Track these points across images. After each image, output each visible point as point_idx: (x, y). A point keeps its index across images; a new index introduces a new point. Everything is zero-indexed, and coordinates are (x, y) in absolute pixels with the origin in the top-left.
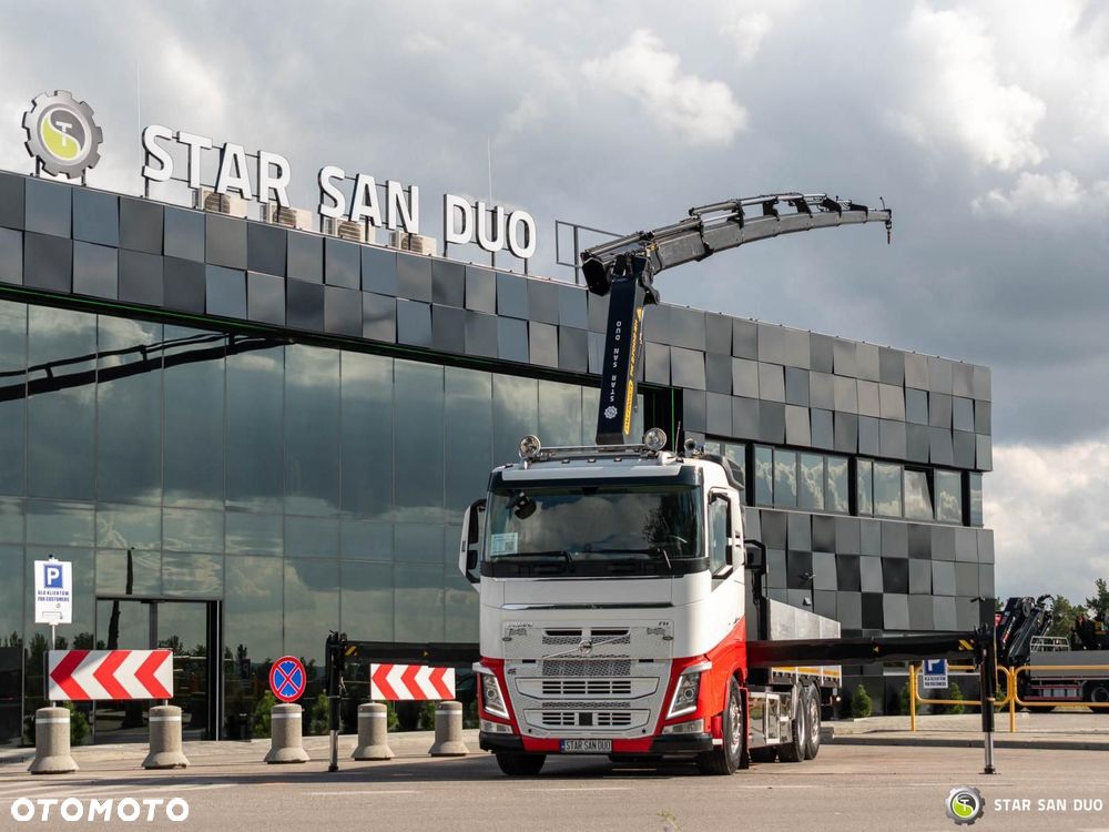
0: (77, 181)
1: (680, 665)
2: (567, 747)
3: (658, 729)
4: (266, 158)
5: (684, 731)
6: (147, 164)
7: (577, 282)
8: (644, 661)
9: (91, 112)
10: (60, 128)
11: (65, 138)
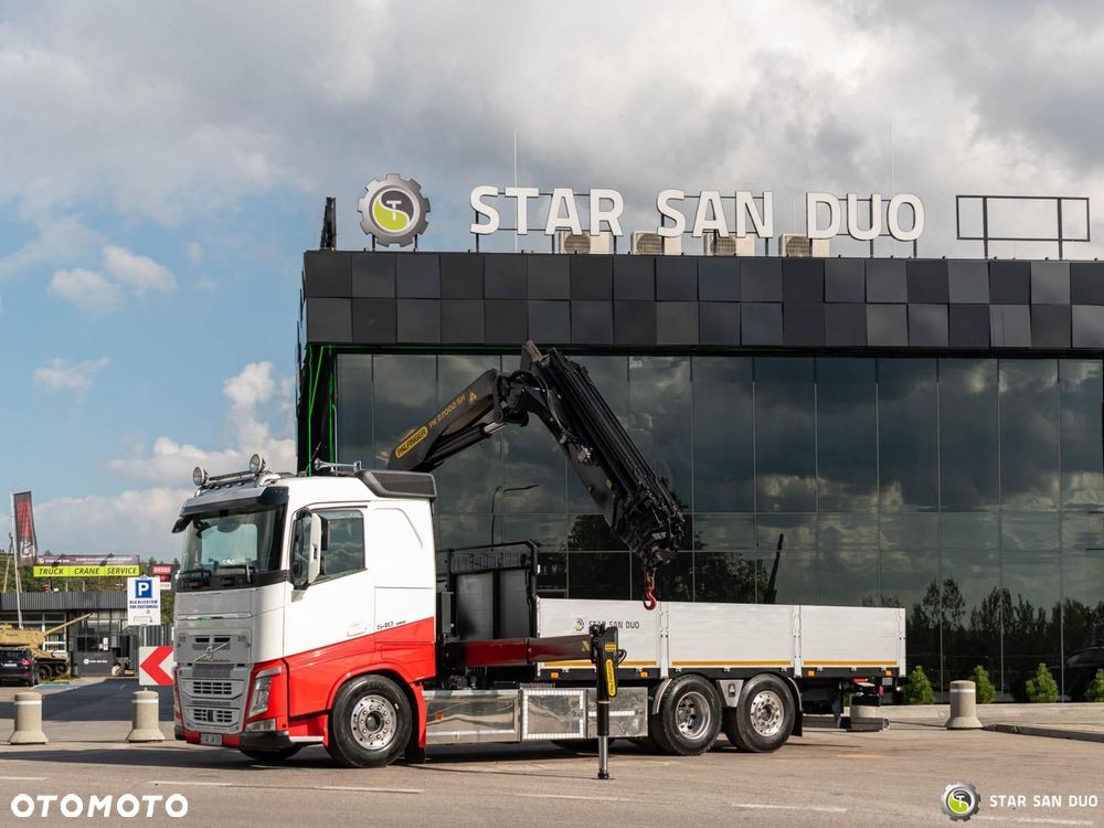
1: (258, 667)
2: (203, 739)
3: (244, 727)
4: (596, 194)
5: (262, 729)
6: (477, 222)
7: (986, 255)
8: (240, 665)
9: (420, 187)
10: (390, 206)
11: (395, 213)
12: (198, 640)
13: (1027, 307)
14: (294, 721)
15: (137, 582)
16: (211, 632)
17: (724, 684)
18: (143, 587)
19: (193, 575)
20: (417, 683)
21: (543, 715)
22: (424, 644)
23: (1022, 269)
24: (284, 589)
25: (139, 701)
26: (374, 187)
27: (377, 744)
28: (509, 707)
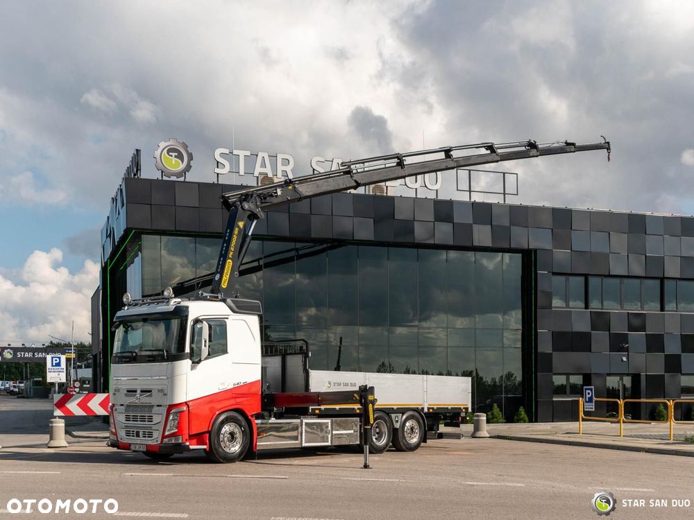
0: (182, 179)
1: (171, 407)
2: (133, 447)
3: (162, 441)
4: (280, 157)
5: (173, 442)
6: (218, 167)
7: (470, 199)
8: (158, 406)
9: (187, 146)
10: (171, 156)
11: (174, 160)
12: (128, 391)
13: (490, 226)
14: (191, 437)
15: (52, 358)
16: (139, 387)
17: (393, 416)
18: (56, 360)
19: (125, 354)
20: (252, 416)
21: (311, 433)
22: (254, 394)
23: (487, 207)
24: (186, 364)
25: (54, 425)
26: (163, 145)
27: (233, 449)
28: (296, 428)
